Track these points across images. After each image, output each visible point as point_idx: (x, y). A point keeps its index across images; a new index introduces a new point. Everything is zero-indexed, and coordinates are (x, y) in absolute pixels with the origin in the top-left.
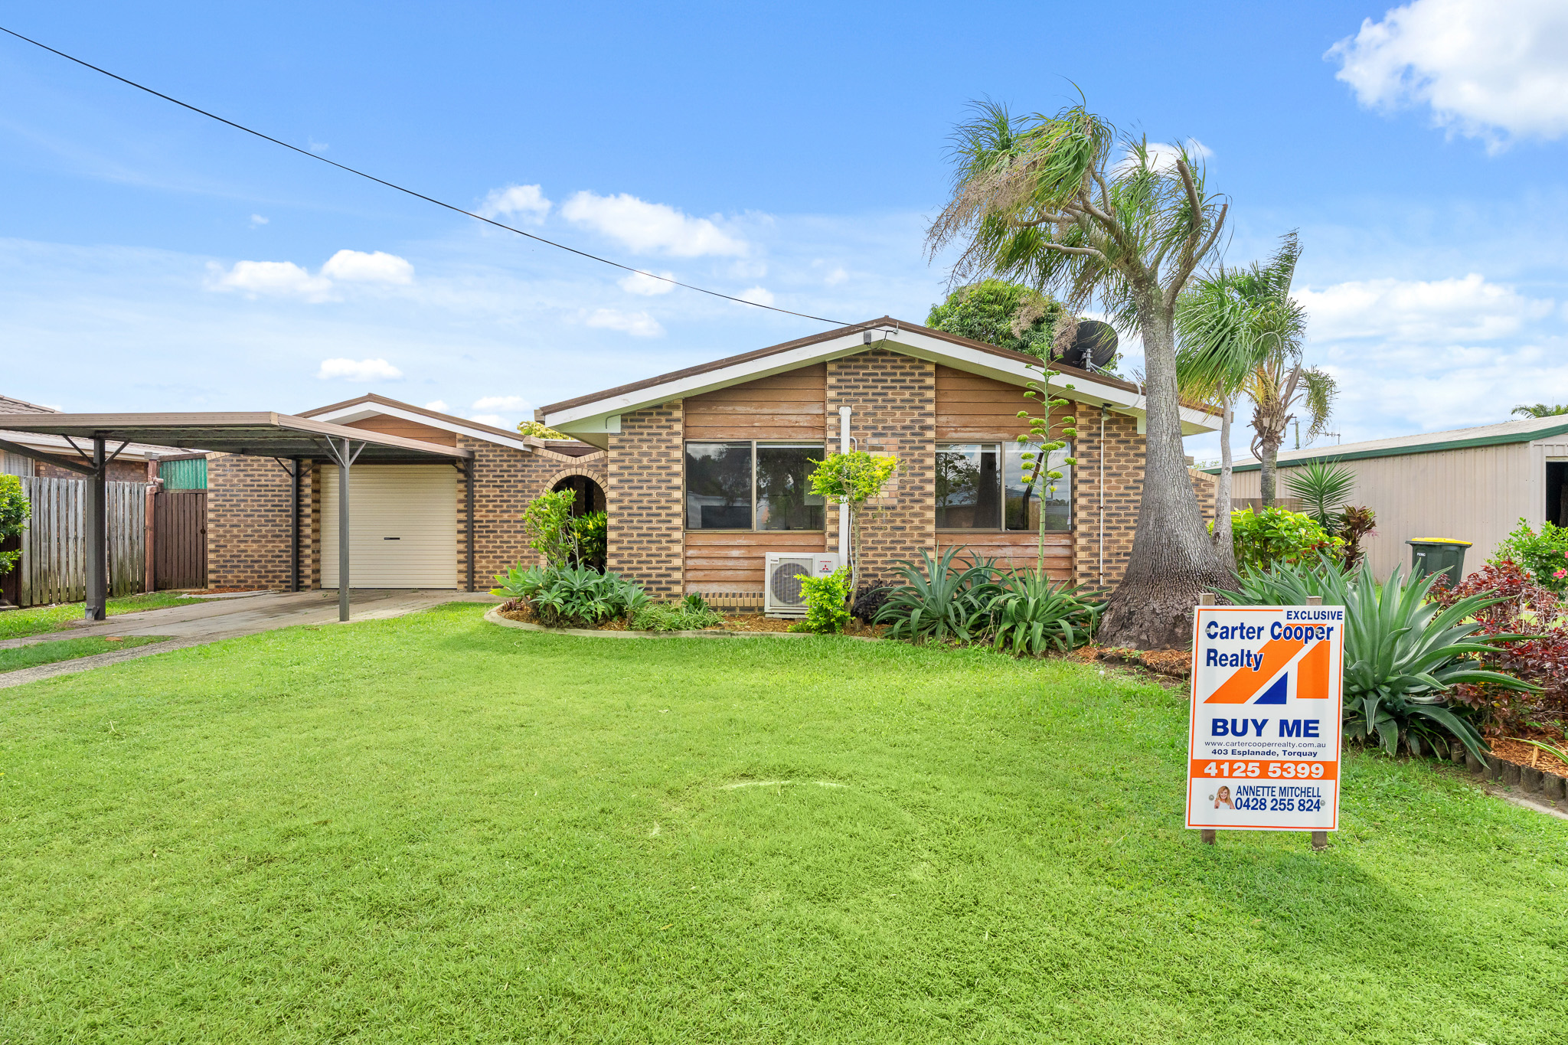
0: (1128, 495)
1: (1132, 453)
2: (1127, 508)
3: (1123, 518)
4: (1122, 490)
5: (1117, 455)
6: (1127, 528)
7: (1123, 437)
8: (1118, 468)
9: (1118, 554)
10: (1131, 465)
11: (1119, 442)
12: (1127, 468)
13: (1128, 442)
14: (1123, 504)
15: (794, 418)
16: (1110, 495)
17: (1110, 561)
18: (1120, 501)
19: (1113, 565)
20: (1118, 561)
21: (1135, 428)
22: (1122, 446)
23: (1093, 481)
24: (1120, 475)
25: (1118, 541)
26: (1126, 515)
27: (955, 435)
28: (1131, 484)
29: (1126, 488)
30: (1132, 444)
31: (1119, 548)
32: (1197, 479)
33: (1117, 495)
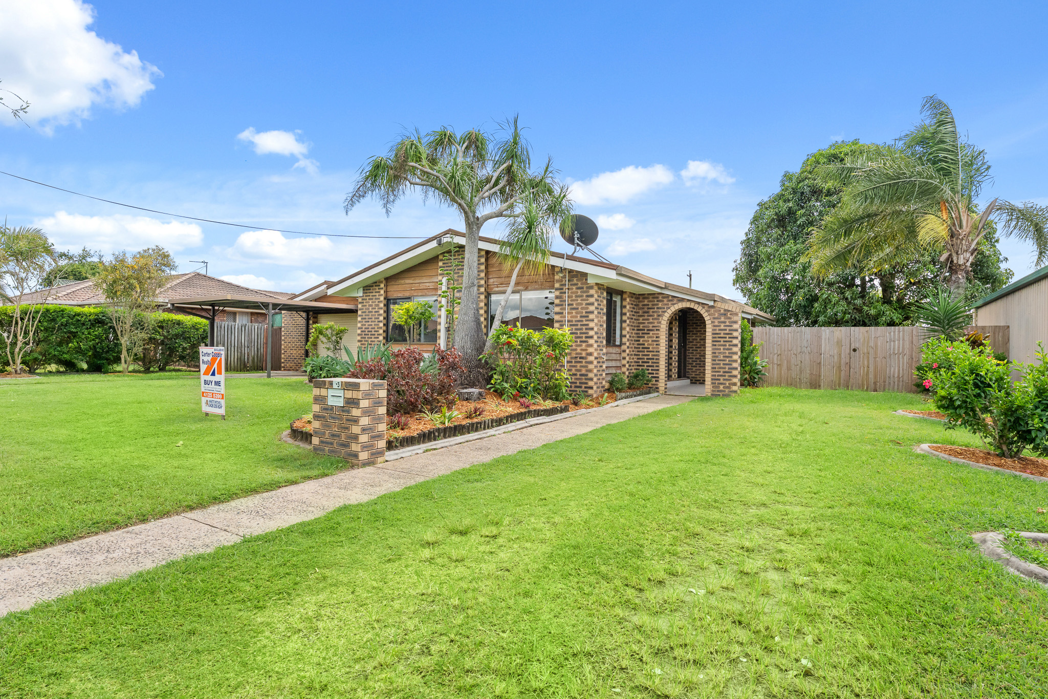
0: (582, 321)
1: (585, 295)
2: (581, 329)
3: (579, 335)
4: (579, 318)
5: (576, 296)
6: (581, 342)
7: (580, 285)
8: (577, 304)
9: (576, 357)
10: (584, 302)
11: (578, 288)
12: (582, 304)
13: (583, 288)
14: (579, 327)
15: (428, 284)
16: (572, 321)
17: (571, 362)
18: (577, 325)
19: (573, 364)
20: (576, 362)
21: (586, 280)
22: (579, 291)
23: (562, 313)
24: (578, 309)
25: (576, 350)
26: (581, 333)
27: (497, 289)
28: (584, 314)
29: (581, 317)
30: (585, 289)
31: (577, 354)
32: (725, 310)
33: (576, 321)
